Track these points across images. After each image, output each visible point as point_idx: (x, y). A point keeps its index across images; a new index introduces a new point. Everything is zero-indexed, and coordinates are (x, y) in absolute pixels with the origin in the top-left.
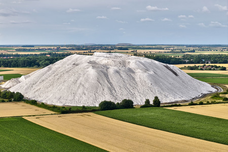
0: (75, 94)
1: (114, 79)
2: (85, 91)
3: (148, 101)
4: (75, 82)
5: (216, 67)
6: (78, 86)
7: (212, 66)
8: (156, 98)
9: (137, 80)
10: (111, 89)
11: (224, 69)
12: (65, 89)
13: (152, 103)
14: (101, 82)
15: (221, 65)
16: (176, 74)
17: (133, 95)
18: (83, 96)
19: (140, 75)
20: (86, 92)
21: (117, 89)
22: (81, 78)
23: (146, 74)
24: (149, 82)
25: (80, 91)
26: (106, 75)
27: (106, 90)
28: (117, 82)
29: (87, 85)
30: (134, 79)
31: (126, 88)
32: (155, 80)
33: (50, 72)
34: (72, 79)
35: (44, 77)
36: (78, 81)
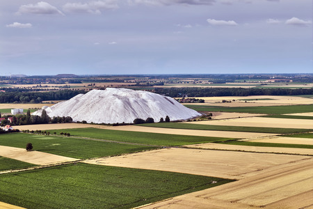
0: (110, 117)
1: (135, 106)
2: (117, 115)
3: (162, 119)
5: (195, 100)
7: (191, 99)
8: (167, 117)
9: (150, 106)
10: (134, 113)
11: (203, 101)
13: (164, 120)
14: (127, 108)
15: (200, 98)
16: (172, 103)
19: (151, 103)
22: (112, 106)
23: (155, 103)
24: (158, 108)
25: (114, 114)
26: (129, 104)
27: (131, 113)
28: (137, 108)
29: (117, 111)
30: (147, 106)
32: (162, 106)
33: (79, 103)
34: (105, 107)
35: (75, 107)
36: (111, 108)
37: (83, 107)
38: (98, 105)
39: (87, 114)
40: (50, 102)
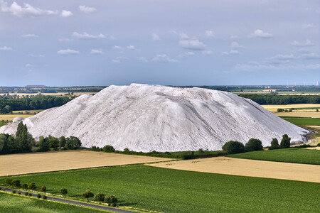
0: (160, 137)
1: (206, 115)
2: (175, 132)
3: (275, 141)
4: (154, 120)
6: (161, 125)
8: (285, 136)
9: (235, 116)
10: (208, 128)
12: (140, 130)
13: (280, 143)
14: (192, 119)
17: (238, 135)
18: (175, 138)
20: (177, 134)
21: (215, 128)
22: (161, 115)
24: (250, 119)
25: (167, 131)
26: (193, 109)
27: (202, 129)
28: (212, 119)
29: (174, 124)
30: (229, 115)
31: (226, 127)
34: (145, 116)
35: (80, 117)
36: (159, 120)
37: (95, 117)
38: (129, 113)
39: (108, 131)
40: (24, 112)
